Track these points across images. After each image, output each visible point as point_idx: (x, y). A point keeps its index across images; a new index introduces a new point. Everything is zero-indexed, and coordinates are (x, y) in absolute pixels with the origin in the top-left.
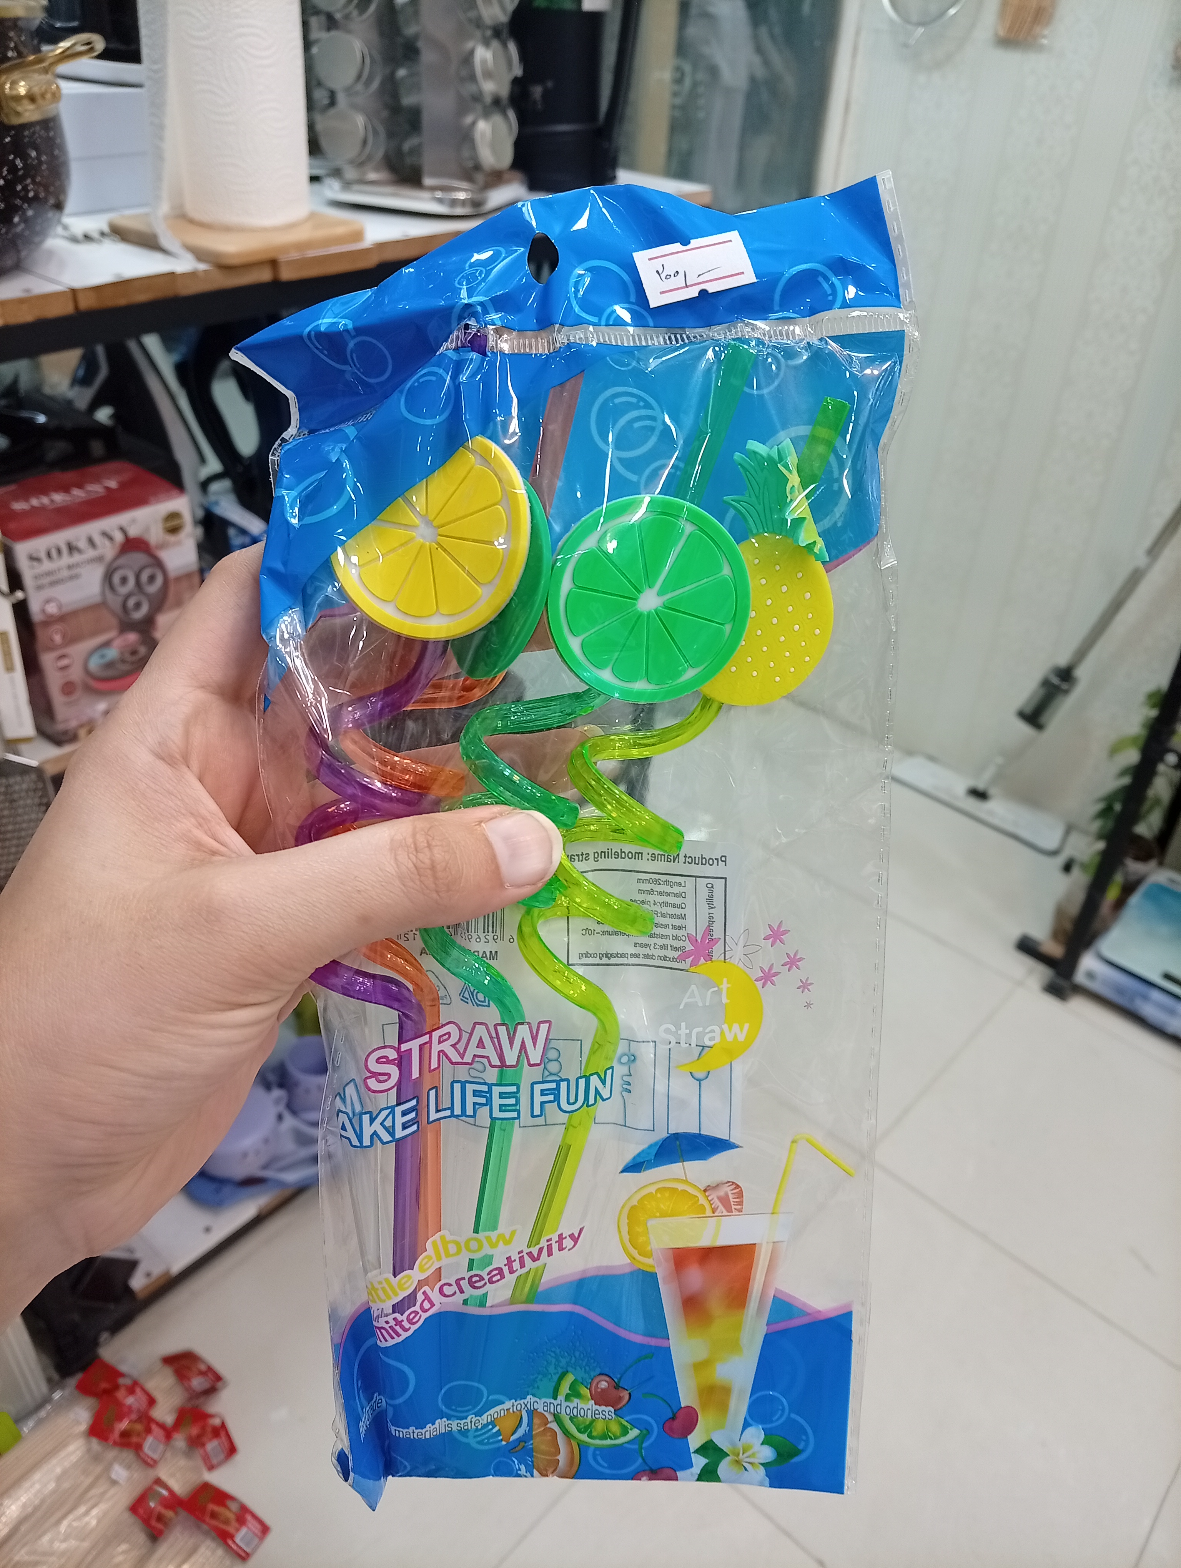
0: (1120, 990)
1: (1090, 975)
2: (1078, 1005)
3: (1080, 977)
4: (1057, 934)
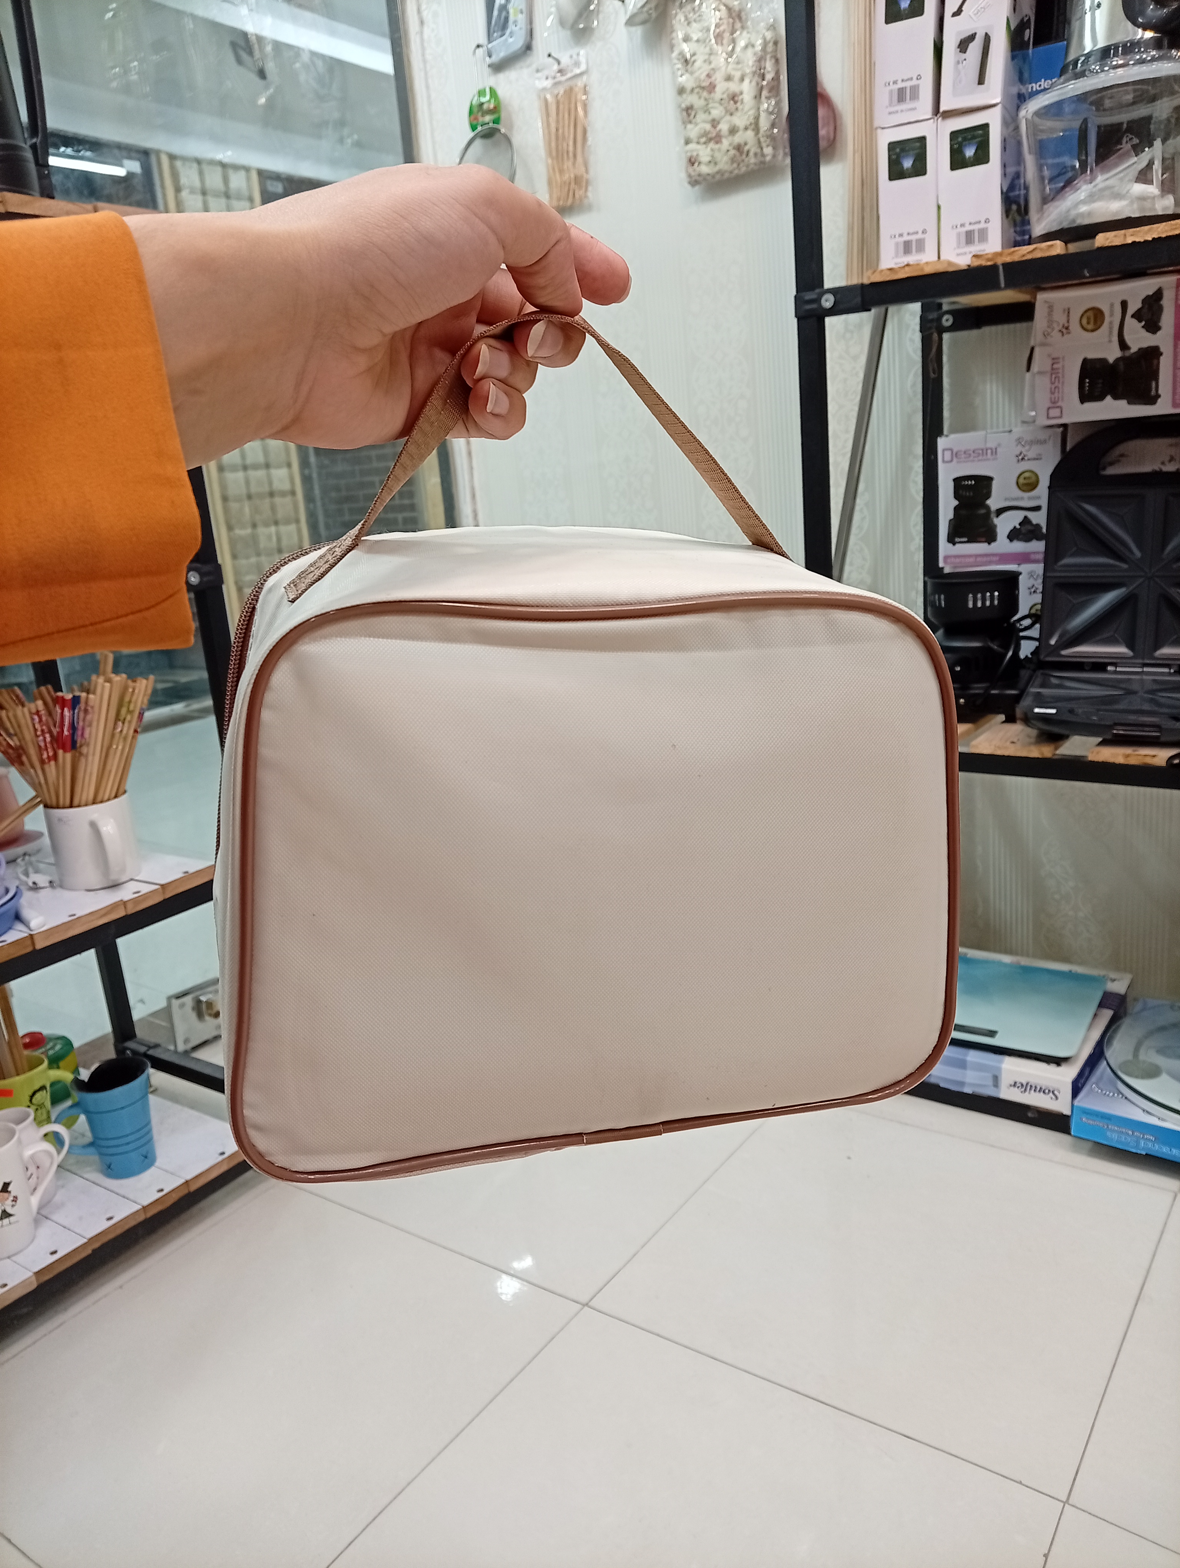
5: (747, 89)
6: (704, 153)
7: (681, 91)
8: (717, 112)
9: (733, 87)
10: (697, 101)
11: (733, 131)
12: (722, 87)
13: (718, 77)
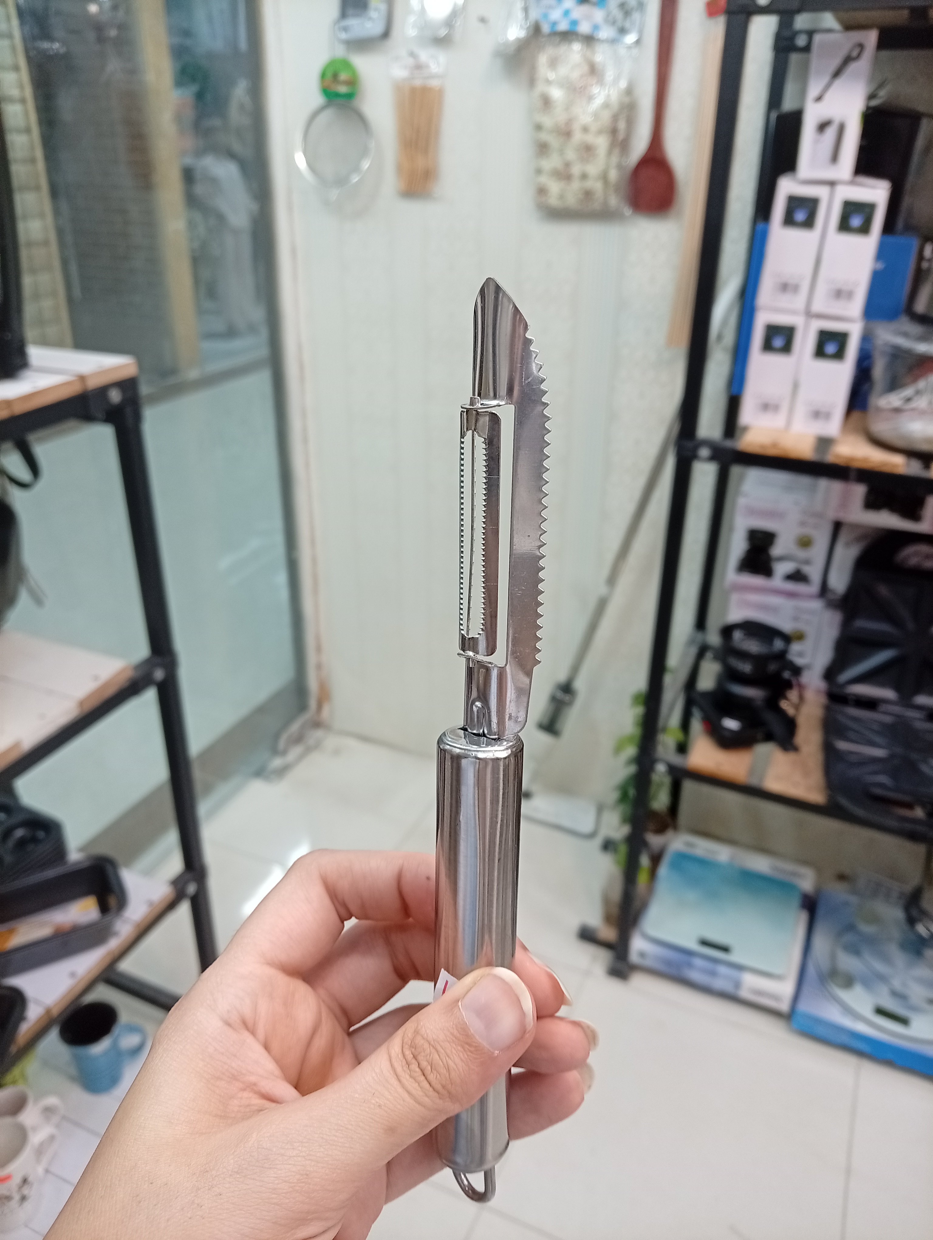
0: (668, 963)
1: (642, 955)
2: (638, 981)
3: (634, 957)
4: (608, 919)
5: (602, 143)
6: (555, 187)
7: (539, 127)
8: (571, 155)
9: (590, 139)
10: (553, 141)
11: (584, 176)
12: (578, 137)
13: (576, 128)
